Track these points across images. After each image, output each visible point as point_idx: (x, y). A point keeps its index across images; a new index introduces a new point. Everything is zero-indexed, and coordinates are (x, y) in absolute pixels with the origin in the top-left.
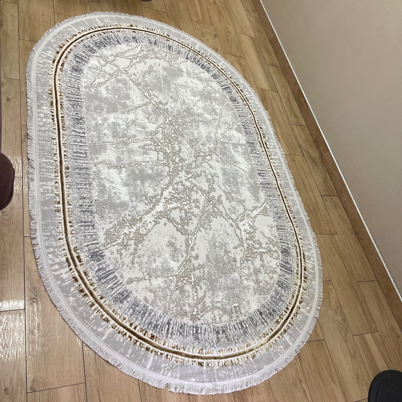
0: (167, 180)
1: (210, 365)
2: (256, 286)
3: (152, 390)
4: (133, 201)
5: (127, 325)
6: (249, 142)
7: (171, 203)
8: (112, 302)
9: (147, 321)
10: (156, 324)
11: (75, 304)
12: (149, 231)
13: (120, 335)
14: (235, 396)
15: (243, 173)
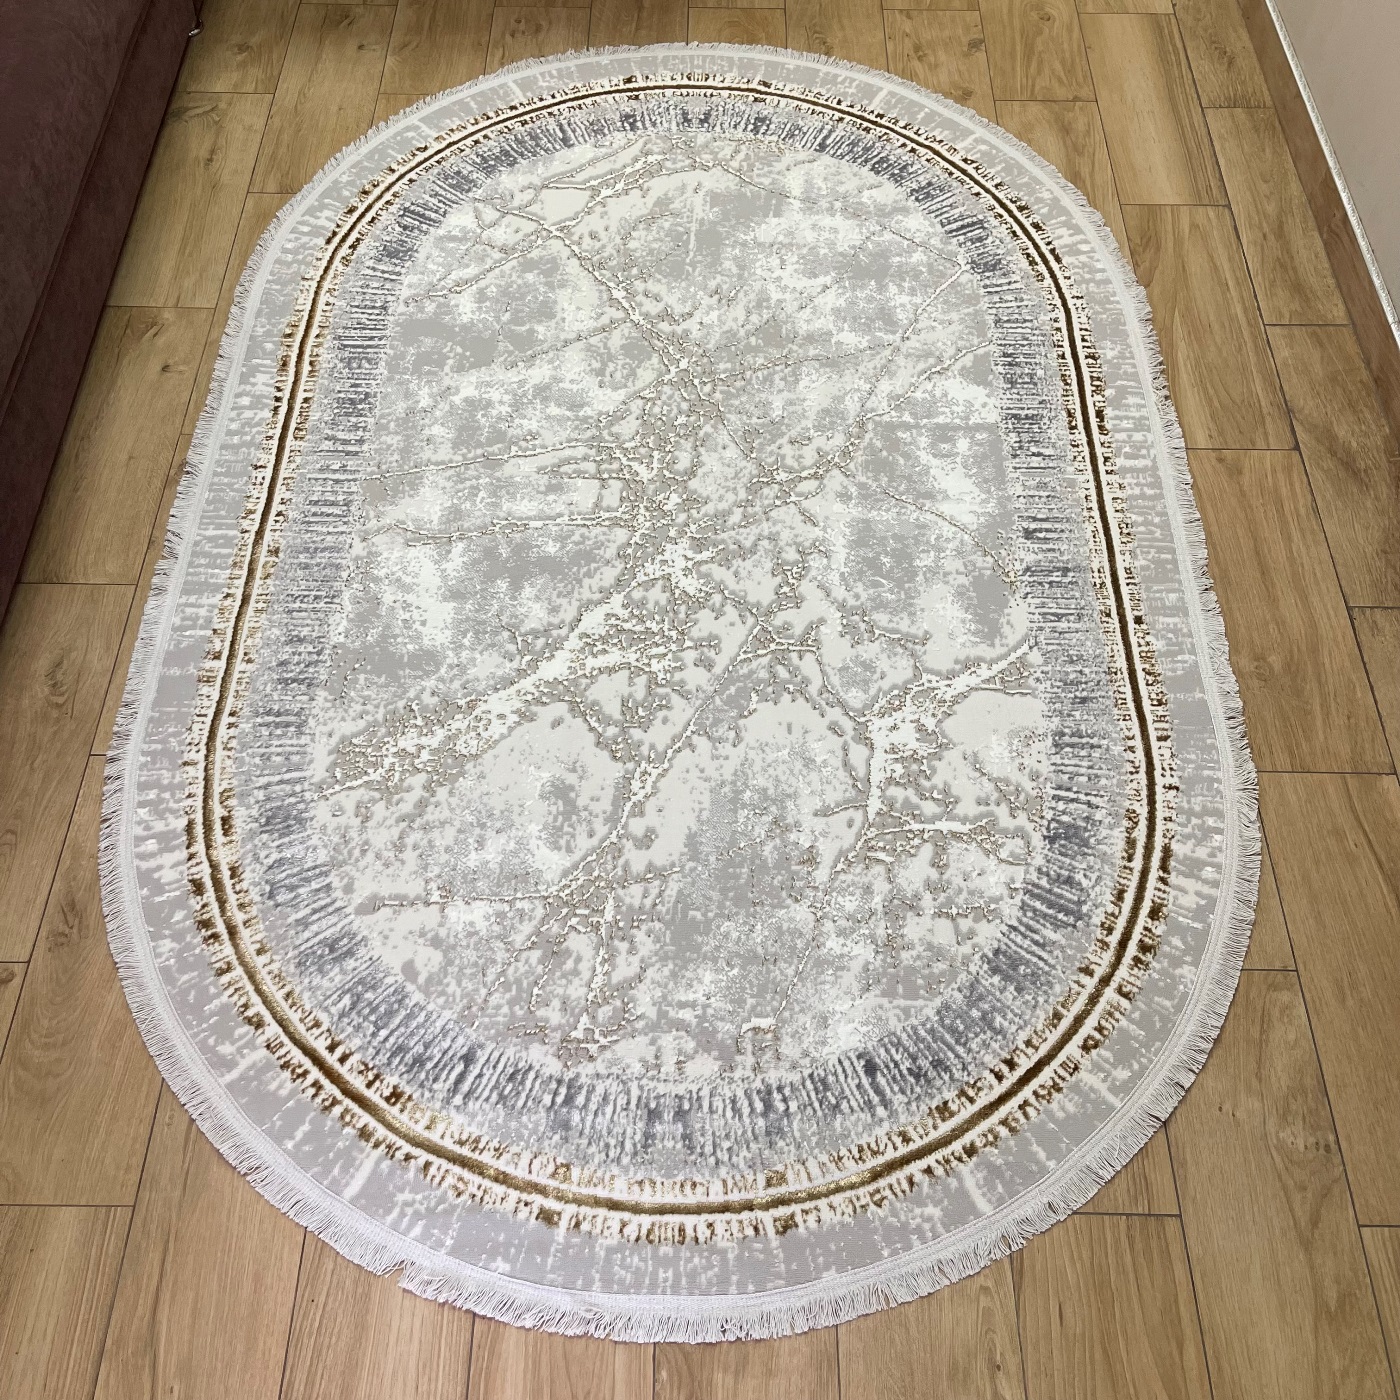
0: (609, 575)
1: (585, 1227)
2: (878, 963)
3: (343, 1273)
4: (461, 646)
5: (320, 1046)
6: (1015, 416)
7: (605, 651)
8: (292, 968)
9: (392, 1040)
10: (421, 1055)
11: (172, 961)
12: (492, 744)
13: (287, 1074)
14: (663, 1359)
15: (948, 530)
